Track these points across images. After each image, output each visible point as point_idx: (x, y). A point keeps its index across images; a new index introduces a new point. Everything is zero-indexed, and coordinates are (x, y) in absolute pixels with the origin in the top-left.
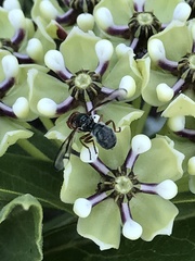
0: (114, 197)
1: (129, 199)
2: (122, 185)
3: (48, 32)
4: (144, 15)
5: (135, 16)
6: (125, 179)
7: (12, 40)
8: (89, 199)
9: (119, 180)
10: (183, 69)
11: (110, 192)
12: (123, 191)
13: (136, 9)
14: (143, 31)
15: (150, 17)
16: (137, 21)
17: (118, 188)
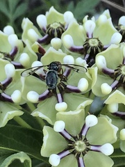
0: (75, 154)
1: (84, 155)
2: (80, 146)
3: (33, 49)
4: (93, 40)
5: (87, 40)
6: (82, 142)
7: (10, 54)
8: (58, 154)
9: (77, 143)
10: (117, 75)
11: (72, 151)
12: (80, 150)
13: (88, 36)
14: (92, 50)
15: (96, 41)
16: (88, 44)
17: (77, 148)
